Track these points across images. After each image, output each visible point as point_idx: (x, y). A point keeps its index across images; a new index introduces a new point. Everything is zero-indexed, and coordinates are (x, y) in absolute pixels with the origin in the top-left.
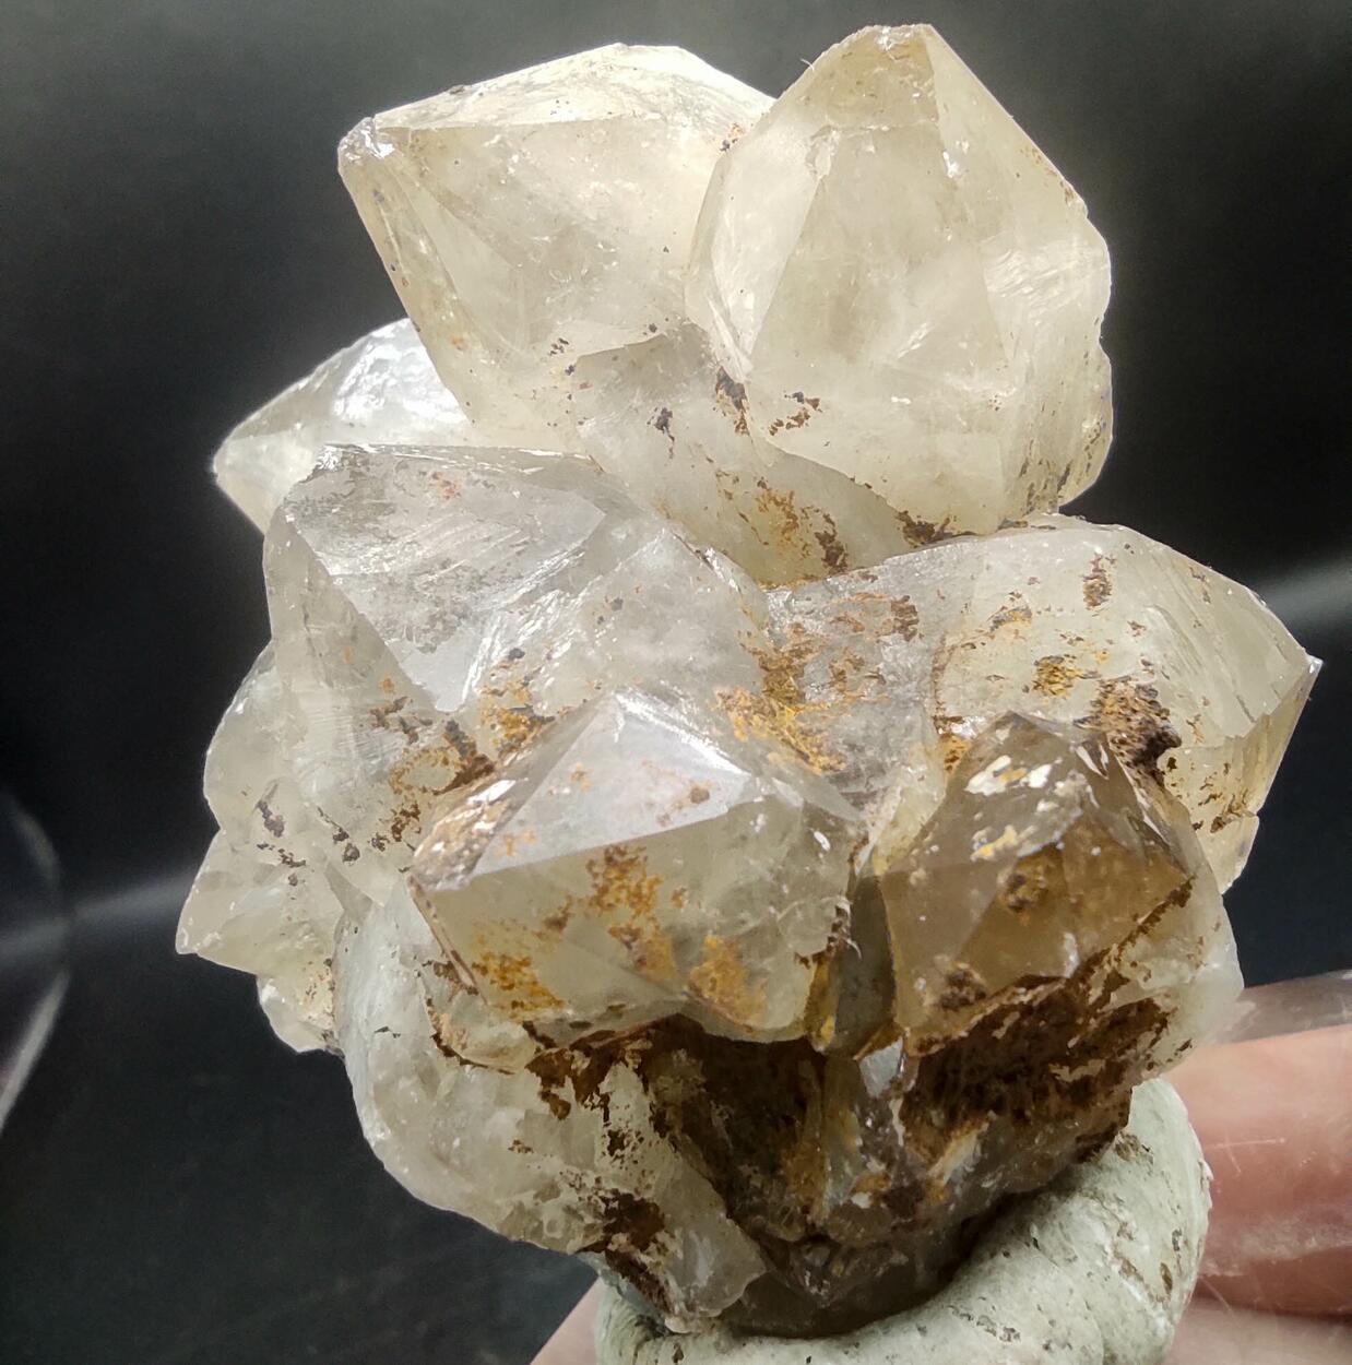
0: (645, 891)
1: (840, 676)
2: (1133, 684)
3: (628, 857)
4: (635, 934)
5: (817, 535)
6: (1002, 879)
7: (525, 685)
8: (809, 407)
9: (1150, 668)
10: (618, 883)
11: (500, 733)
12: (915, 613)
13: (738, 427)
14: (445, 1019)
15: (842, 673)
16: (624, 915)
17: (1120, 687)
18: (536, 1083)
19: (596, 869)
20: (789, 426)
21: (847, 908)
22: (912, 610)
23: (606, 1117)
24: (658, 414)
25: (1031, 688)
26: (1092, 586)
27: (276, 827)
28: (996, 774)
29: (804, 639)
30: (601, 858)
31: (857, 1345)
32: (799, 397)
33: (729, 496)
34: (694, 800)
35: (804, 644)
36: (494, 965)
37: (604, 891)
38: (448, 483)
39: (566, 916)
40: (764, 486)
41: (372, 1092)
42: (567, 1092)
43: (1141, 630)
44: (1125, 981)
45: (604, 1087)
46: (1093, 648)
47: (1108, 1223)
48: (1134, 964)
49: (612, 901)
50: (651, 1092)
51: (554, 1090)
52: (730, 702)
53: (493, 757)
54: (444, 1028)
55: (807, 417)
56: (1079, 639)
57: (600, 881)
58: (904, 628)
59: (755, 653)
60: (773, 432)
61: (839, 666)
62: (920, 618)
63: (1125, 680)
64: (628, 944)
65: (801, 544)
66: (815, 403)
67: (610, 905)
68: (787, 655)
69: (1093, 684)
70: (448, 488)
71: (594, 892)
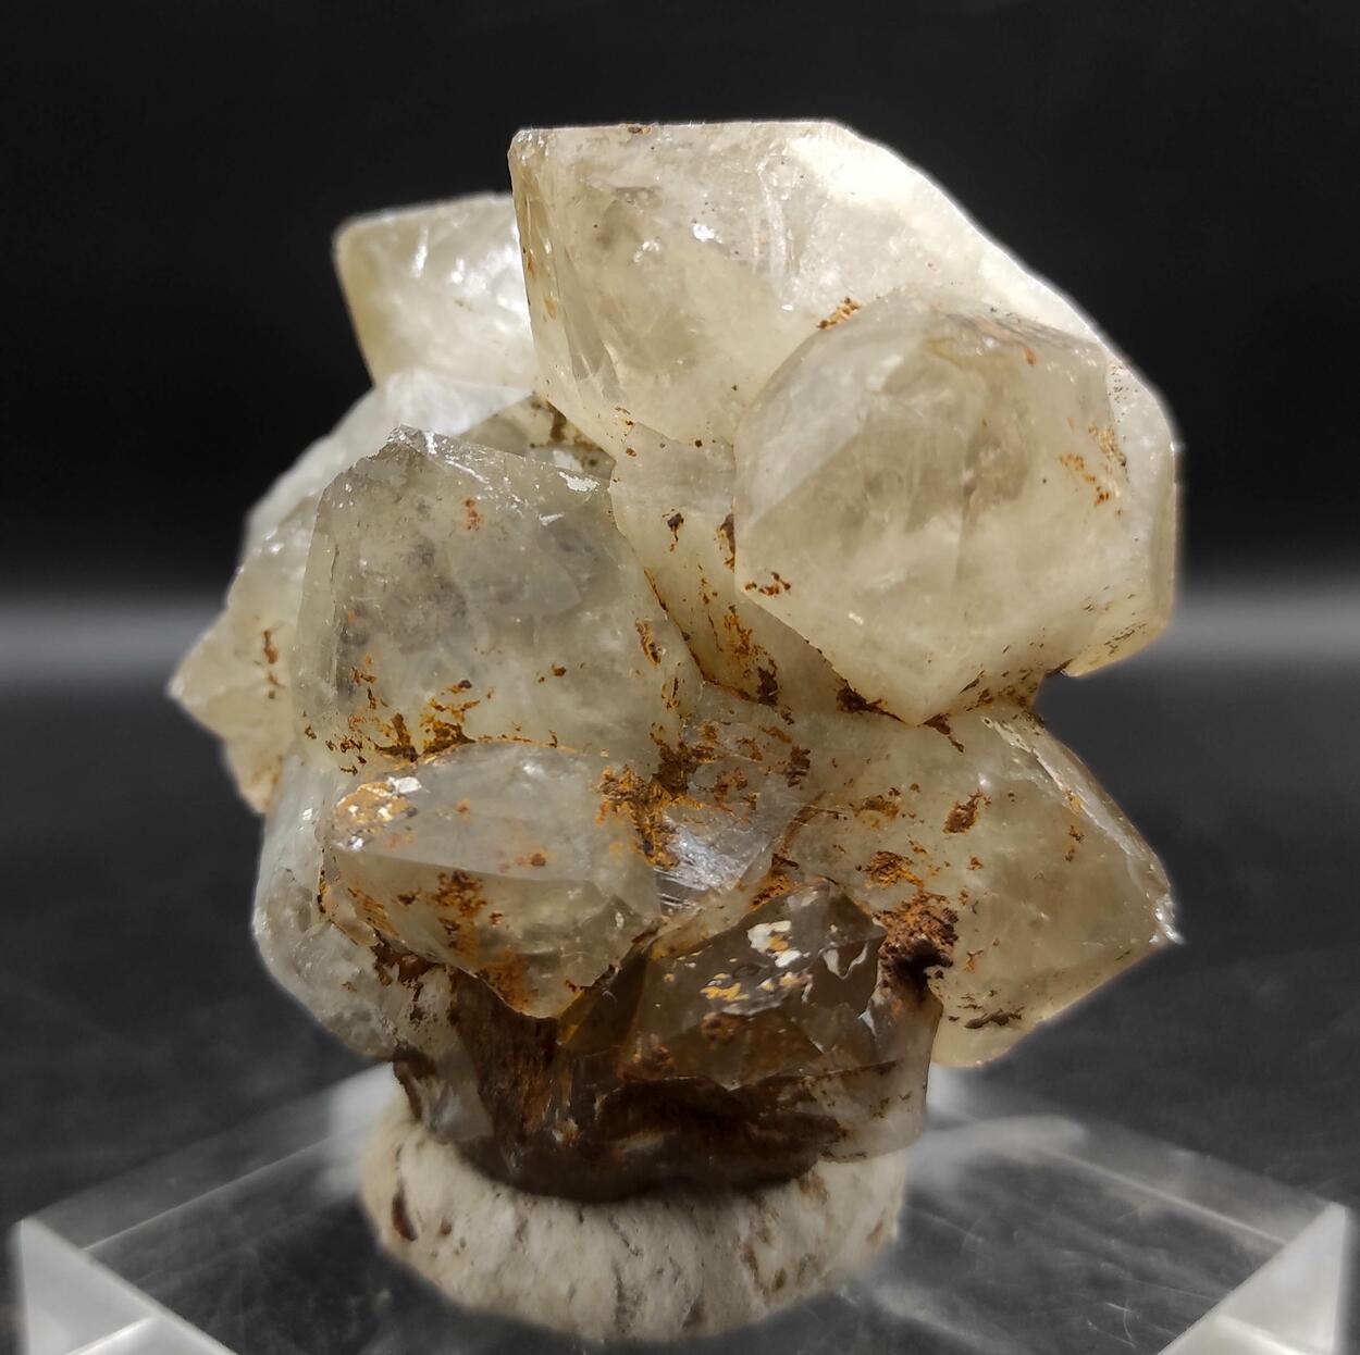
0: (473, 905)
1: (723, 788)
2: (944, 904)
3: (468, 881)
4: (457, 927)
5: (760, 669)
6: (710, 1016)
7: (463, 710)
8: (782, 588)
9: (965, 899)
10: (457, 894)
11: (432, 737)
12: (808, 767)
13: (728, 563)
14: (329, 890)
15: (726, 786)
16: (453, 913)
17: (932, 902)
18: (373, 959)
19: (444, 880)
20: (762, 591)
21: (617, 970)
22: (807, 764)
23: (416, 996)
24: (674, 514)
25: (863, 869)
26: (959, 815)
27: (271, 657)
28: (773, 934)
29: (709, 744)
30: (450, 875)
31: (535, 1203)
32: (777, 577)
33: (707, 600)
34: (533, 863)
35: (708, 749)
36: (361, 897)
37: (445, 894)
38: (475, 515)
39: (413, 898)
40: (734, 611)
41: (267, 901)
42: (394, 972)
43: (977, 867)
44: (813, 1099)
45: (422, 979)
46: (930, 863)
47: (755, 1224)
48: (824, 1092)
49: (448, 902)
50: (456, 995)
51: (384, 967)
52: (611, 785)
53: (420, 751)
54: (325, 895)
55: (777, 592)
56: (923, 851)
57: (444, 888)
58: (792, 775)
59: (659, 743)
60: (748, 587)
61: (726, 779)
62: (810, 773)
63: (941, 899)
64: (449, 931)
65: (745, 668)
66: (787, 587)
67: (446, 905)
68: (689, 751)
69: (913, 888)
70: (473, 518)
71: (438, 892)
